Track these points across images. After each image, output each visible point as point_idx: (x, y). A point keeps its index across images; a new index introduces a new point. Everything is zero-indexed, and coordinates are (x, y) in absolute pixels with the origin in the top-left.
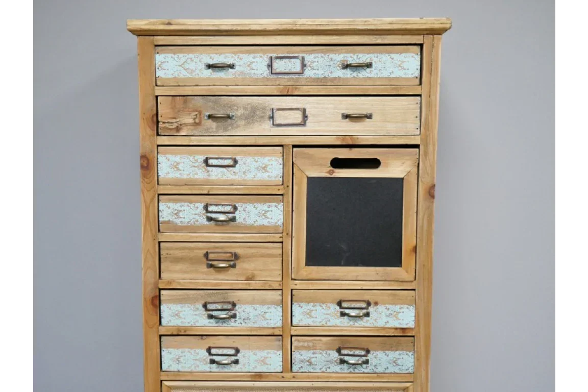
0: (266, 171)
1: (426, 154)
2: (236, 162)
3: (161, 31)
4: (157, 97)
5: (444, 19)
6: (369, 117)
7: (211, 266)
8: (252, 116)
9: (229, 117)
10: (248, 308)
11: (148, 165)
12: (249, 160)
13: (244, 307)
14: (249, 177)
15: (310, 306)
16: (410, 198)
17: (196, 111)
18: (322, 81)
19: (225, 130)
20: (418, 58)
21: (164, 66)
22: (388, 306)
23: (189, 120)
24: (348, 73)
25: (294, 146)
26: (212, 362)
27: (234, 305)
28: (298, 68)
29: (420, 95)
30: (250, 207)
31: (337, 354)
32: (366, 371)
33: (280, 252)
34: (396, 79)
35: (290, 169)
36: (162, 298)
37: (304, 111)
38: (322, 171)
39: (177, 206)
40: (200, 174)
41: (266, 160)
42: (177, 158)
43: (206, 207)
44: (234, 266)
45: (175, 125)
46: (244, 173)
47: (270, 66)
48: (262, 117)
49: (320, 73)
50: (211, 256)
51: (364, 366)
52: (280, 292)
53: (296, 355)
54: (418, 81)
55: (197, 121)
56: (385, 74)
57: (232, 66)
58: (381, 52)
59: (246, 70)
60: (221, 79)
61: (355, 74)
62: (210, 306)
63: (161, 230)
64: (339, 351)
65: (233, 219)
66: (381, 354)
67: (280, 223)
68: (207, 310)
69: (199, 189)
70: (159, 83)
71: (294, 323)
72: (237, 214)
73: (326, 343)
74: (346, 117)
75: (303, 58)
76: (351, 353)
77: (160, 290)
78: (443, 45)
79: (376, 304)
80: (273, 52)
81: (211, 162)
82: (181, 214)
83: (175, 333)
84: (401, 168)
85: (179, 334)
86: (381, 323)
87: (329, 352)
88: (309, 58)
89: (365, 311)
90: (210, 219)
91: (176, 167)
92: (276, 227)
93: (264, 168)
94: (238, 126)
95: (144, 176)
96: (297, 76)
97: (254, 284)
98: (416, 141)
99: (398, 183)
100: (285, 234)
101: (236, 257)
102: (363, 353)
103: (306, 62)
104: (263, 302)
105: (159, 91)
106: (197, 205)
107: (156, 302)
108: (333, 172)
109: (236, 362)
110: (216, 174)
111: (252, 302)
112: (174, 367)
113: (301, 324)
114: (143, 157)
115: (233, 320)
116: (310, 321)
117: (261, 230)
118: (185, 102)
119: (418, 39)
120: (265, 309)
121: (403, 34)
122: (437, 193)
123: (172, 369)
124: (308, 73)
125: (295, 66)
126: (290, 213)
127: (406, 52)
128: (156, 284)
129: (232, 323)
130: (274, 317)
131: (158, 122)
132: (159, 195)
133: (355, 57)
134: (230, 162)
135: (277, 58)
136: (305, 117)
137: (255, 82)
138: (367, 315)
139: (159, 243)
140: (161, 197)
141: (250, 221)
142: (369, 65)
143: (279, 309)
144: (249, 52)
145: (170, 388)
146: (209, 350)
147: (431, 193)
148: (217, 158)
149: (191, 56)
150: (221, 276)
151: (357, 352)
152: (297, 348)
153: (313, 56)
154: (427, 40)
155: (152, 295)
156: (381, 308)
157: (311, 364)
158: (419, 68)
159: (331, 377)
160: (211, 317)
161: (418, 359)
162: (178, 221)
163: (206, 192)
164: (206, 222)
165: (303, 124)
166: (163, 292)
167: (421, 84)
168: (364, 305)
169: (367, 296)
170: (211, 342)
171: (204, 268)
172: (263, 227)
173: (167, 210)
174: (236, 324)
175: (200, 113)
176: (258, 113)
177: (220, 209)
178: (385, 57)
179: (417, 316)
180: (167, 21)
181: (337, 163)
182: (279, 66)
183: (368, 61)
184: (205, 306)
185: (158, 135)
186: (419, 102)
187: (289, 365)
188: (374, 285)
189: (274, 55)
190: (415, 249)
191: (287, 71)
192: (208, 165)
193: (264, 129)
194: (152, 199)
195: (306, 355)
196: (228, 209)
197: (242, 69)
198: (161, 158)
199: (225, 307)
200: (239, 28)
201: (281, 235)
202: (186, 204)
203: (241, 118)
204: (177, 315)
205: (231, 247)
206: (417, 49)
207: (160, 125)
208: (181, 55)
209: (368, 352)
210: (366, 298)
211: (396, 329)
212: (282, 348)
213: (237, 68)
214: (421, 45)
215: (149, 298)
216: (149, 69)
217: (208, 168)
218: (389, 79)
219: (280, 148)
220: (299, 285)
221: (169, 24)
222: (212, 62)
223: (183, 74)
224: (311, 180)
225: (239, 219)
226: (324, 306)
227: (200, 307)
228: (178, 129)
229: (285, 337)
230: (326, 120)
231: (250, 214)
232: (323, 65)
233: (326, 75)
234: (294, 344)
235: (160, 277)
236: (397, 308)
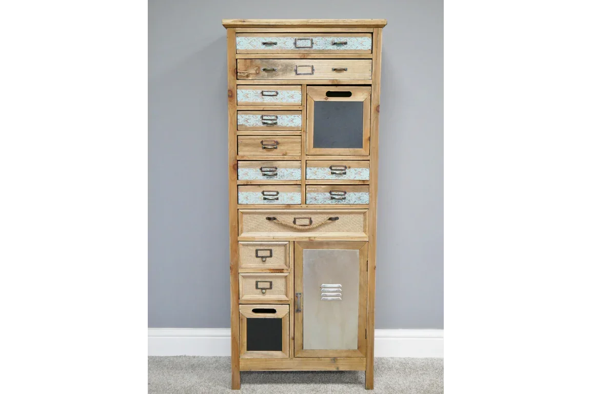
0: (293, 98)
1: (375, 90)
2: (277, 93)
3: (240, 25)
4: (237, 59)
5: (383, 20)
6: (345, 70)
7: (265, 148)
8: (286, 69)
9: (274, 70)
10: (283, 170)
11: (232, 95)
12: (284, 92)
13: (282, 169)
14: (284, 101)
15: (316, 169)
16: (367, 112)
17: (257, 67)
18: (323, 51)
19: (272, 76)
20: (371, 40)
21: (241, 43)
22: (356, 169)
23: (253, 71)
24: (335, 47)
25: (307, 85)
26: (265, 199)
27: (276, 168)
28: (309, 45)
29: (372, 59)
30: (284, 117)
31: (329, 194)
32: (344, 203)
33: (300, 140)
34: (359, 50)
35: (305, 97)
36: (239, 165)
37: (313, 67)
38: (322, 98)
39: (247, 117)
40: (259, 100)
41: (293, 92)
42: (247, 91)
43: (262, 117)
44: (276, 148)
45: (246, 74)
46: (282, 99)
47: (295, 44)
48: (291, 70)
49: (321, 48)
50: (264, 143)
51: (344, 200)
52: (300, 162)
53: (308, 195)
54: (370, 52)
55: (257, 72)
56: (354, 48)
57: (275, 44)
58: (352, 37)
59: (283, 45)
60: (270, 50)
61: (338, 48)
62: (263, 169)
63: (239, 129)
64: (330, 192)
65: (276, 123)
66: (352, 194)
67: (300, 125)
68: (262, 171)
69: (258, 108)
70: (238, 52)
71: (307, 178)
72: (278, 121)
73: (324, 189)
74: (335, 70)
75: (312, 40)
76: (337, 194)
77: (238, 161)
78: (383, 33)
79: (350, 167)
80: (297, 36)
81: (264, 93)
82: (249, 121)
83: (246, 184)
84: (362, 97)
85: (248, 184)
86: (352, 178)
87: (325, 193)
88: (315, 40)
89: (344, 171)
90: (264, 123)
91: (246, 96)
92: (298, 127)
93: (292, 97)
94: (278, 75)
95: (230, 101)
96: (309, 49)
97: (286, 158)
98: (370, 83)
99: (360, 104)
100: (302, 131)
101: (277, 143)
102: (343, 193)
103: (314, 42)
104: (291, 167)
105: (238, 57)
106: (257, 116)
107: (236, 167)
108: (327, 99)
109: (277, 199)
110: (267, 100)
111: (285, 167)
112: (245, 202)
113: (311, 179)
114: (229, 91)
115: (276, 176)
116: (315, 177)
117: (291, 129)
118: (251, 62)
119: (371, 30)
120: (292, 170)
121: (362, 27)
122: (380, 110)
123: (243, 203)
124: (315, 47)
125: (308, 44)
126: (305, 119)
127: (364, 36)
128: (236, 158)
129: (275, 178)
130: (297, 175)
131: (237, 72)
132: (238, 111)
133: (338, 39)
134: (274, 93)
135: (299, 39)
136: (313, 70)
137: (287, 52)
138: (345, 173)
139: (238, 136)
140: (238, 112)
141: (285, 124)
142: (346, 43)
143: (300, 170)
144: (284, 36)
145: (242, 213)
146: (263, 193)
147: (377, 110)
148: (268, 92)
149: (254, 38)
150: (269, 153)
151: (340, 193)
152: (309, 191)
153: (317, 38)
154: (375, 30)
155: (234, 164)
156: (352, 170)
157: (316, 200)
158: (371, 45)
159: (326, 207)
160: (265, 175)
161: (371, 197)
162: (247, 124)
163: (262, 109)
164: (261, 125)
165: (312, 73)
166: (239, 162)
167: (372, 53)
168: (343, 168)
169: (345, 163)
170: (265, 188)
171: (261, 149)
172: (291, 127)
173: (242, 119)
174: (277, 179)
175: (259, 68)
176: (289, 68)
177: (269, 118)
178: (354, 39)
179: (370, 174)
180: (243, 20)
181: (329, 94)
182: (300, 43)
183: (345, 41)
184: (261, 169)
185: (237, 79)
186: (371, 62)
187: (305, 201)
188: (348, 158)
189: (298, 38)
190: (369, 139)
191: (304, 46)
192: (263, 95)
193: (291, 76)
194: (234, 114)
195: (314, 195)
196: (273, 118)
197: (281, 45)
198: (239, 91)
199: (272, 170)
200: (279, 24)
201: (300, 132)
202: (251, 115)
203: (280, 70)
204: (247, 174)
205: (275, 138)
206: (370, 35)
207: (238, 74)
208: (249, 38)
209: (345, 193)
210: (344, 165)
211: (360, 181)
212: (301, 191)
213: (278, 44)
214: (372, 33)
215: (232, 165)
216: (234, 44)
217: (263, 97)
218: (355, 50)
219: (300, 86)
220: (310, 158)
221: (244, 22)
222: (265, 41)
223: (250, 48)
224: (316, 103)
225: (279, 124)
226: (323, 169)
227: (259, 170)
228: (247, 76)
229: (302, 185)
230: (324, 72)
231: (284, 120)
232: (322, 43)
233: (324, 48)
234: (307, 189)
235: (238, 154)
236: (360, 170)
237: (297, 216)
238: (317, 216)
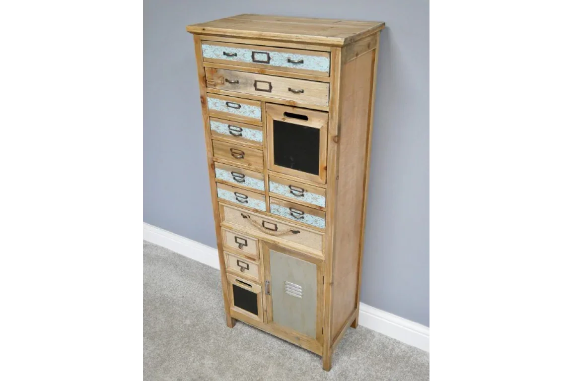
0: (254, 114)
1: (332, 117)
2: (240, 106)
4: (204, 67)
6: (303, 92)
7: (234, 155)
8: (246, 83)
9: (238, 83)
10: (250, 179)
11: (204, 102)
12: (246, 106)
13: (248, 178)
14: (246, 115)
15: (277, 184)
16: (324, 142)
17: (221, 77)
18: (279, 68)
19: (235, 89)
20: (328, 60)
21: (206, 51)
22: (313, 194)
23: (219, 81)
24: (291, 65)
25: (266, 102)
26: (237, 199)
27: (244, 176)
28: (266, 60)
29: (329, 83)
30: (248, 130)
32: (303, 222)
33: (262, 155)
34: (316, 71)
35: (265, 115)
36: (215, 166)
37: (270, 84)
38: (280, 118)
39: (217, 124)
40: (225, 110)
41: (253, 108)
42: (215, 100)
43: (229, 127)
44: (243, 158)
45: (214, 83)
46: (244, 112)
47: (253, 56)
48: (251, 84)
49: (277, 64)
50: (234, 151)
51: (302, 219)
52: (263, 175)
53: (271, 206)
54: (328, 75)
55: (222, 82)
56: (310, 68)
57: (236, 55)
58: (308, 55)
59: (242, 58)
60: (231, 61)
61: (294, 66)
63: (212, 134)
64: (290, 209)
65: (241, 135)
66: (309, 216)
67: (261, 141)
68: (233, 175)
69: (226, 117)
70: (205, 60)
71: (270, 190)
72: (242, 133)
73: (285, 204)
74: (290, 90)
75: (268, 54)
76: (296, 211)
77: (214, 162)
79: (307, 191)
80: (254, 48)
81: (229, 104)
82: (219, 128)
84: (318, 123)
85: (223, 182)
86: (309, 201)
87: (286, 208)
88: (271, 54)
89: (301, 193)
91: (215, 104)
93: (253, 112)
94: (240, 88)
95: (203, 107)
96: (266, 64)
97: (251, 168)
98: (327, 110)
99: (315, 132)
100: (264, 147)
101: (244, 153)
102: (301, 213)
103: (270, 56)
104: (256, 178)
105: (205, 65)
106: (225, 124)
107: (213, 166)
108: (285, 119)
109: (247, 202)
110: (232, 111)
111: (251, 176)
113: (273, 192)
114: (202, 97)
115: (244, 182)
116: (277, 192)
117: (253, 142)
118: (217, 71)
119: (328, 49)
120: (257, 180)
123: (222, 198)
124: (272, 63)
125: (265, 58)
126: (265, 136)
127: (322, 55)
128: (212, 159)
130: (260, 186)
131: (206, 81)
132: (210, 117)
133: (294, 56)
134: (237, 106)
135: (256, 52)
136: (271, 87)
138: (303, 196)
139: (212, 140)
141: (248, 137)
142: (302, 62)
143: (263, 182)
144: (243, 48)
145: (221, 205)
146: (235, 194)
147: (334, 140)
148: (232, 103)
149: (217, 47)
150: (236, 160)
151: (299, 212)
152: (272, 202)
153: (273, 53)
154: (332, 50)
156: (309, 194)
157: (278, 211)
158: (329, 66)
159: (287, 220)
160: (235, 179)
161: (327, 223)
162: (218, 131)
163: (228, 119)
164: (229, 134)
165: (270, 90)
167: (330, 76)
168: (301, 190)
170: (236, 190)
171: (231, 156)
173: (214, 125)
174: (245, 185)
175: (223, 78)
176: (248, 82)
177: (235, 128)
178: (310, 57)
179: (326, 202)
181: (287, 115)
182: (258, 57)
183: (301, 59)
184: (233, 173)
185: (206, 86)
186: (328, 87)
187: (269, 209)
188: (306, 182)
190: (326, 168)
191: (261, 60)
192: (228, 106)
193: (251, 91)
194: (207, 118)
195: (276, 207)
196: (238, 129)
197: (240, 57)
198: (209, 99)
199: (240, 176)
201: (262, 147)
202: (221, 123)
203: (242, 83)
204: (222, 174)
205: (241, 148)
206: (328, 55)
207: (207, 82)
208: (212, 46)
209: (303, 213)
210: (303, 187)
211: (317, 206)
212: (266, 201)
213: (238, 56)
214: (330, 53)
215: (210, 163)
216: (199, 52)
217: (229, 108)
218: (312, 71)
219: (260, 102)
220: (271, 173)
221: (204, 30)
222: (226, 52)
223: (214, 57)
224: (275, 122)
225: (244, 136)
226: (283, 186)
227: (231, 174)
228: (215, 85)
229: (266, 195)
230: (281, 92)
231: (248, 133)
232: (279, 59)
233: (280, 65)
234: (271, 200)
235: (214, 156)
236: (317, 196)
237: (265, 220)
238: (281, 225)
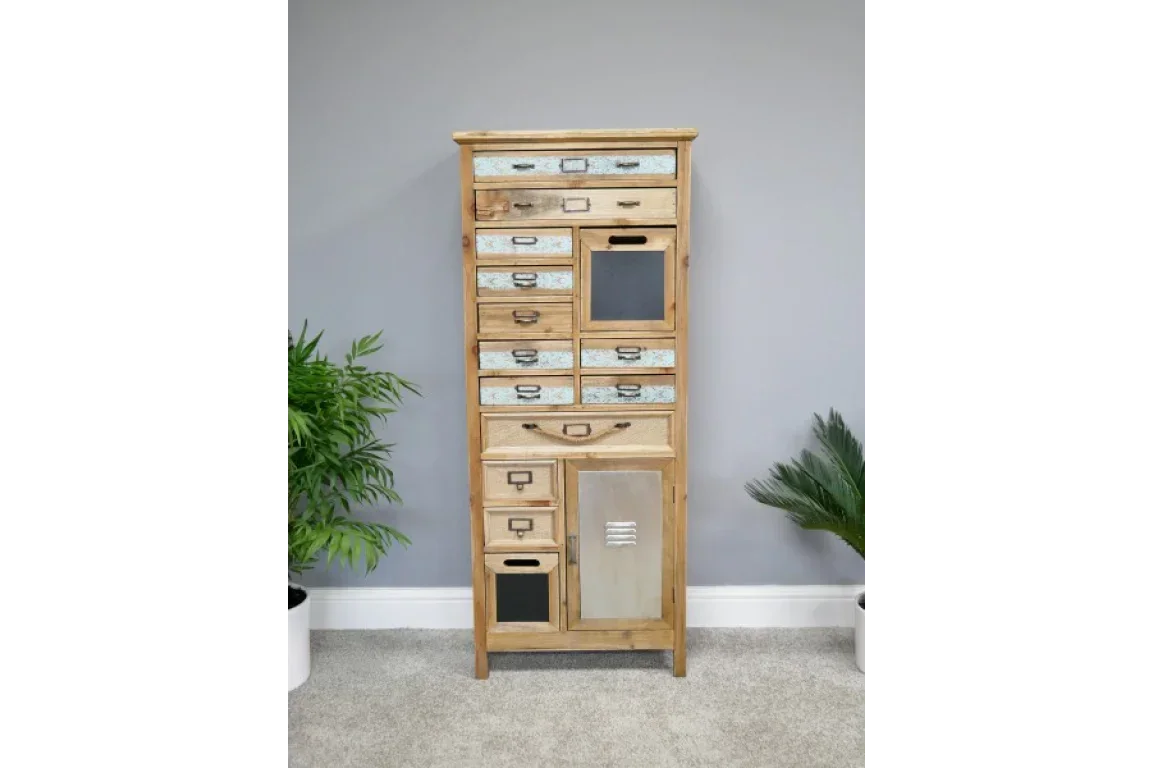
0: (560, 247)
1: (681, 232)
2: (536, 240)
3: (478, 140)
4: (475, 191)
5: (692, 129)
6: (637, 204)
7: (518, 322)
8: (548, 205)
9: (530, 206)
10: (546, 354)
11: (468, 244)
12: (546, 238)
13: (544, 353)
14: (547, 252)
15: (595, 352)
16: (670, 267)
17: (505, 201)
18: (603, 177)
19: (528, 215)
20: (673, 159)
21: (480, 167)
22: (655, 351)
23: (500, 208)
24: (621, 171)
25: (581, 228)
26: (520, 397)
27: (536, 352)
28: (583, 168)
29: (676, 187)
30: (547, 275)
31: (616, 390)
32: (638, 402)
33: (571, 310)
34: (658, 174)
35: (578, 246)
36: (480, 348)
37: (588, 200)
38: (603, 246)
39: (492, 275)
40: (509, 250)
41: (559, 239)
42: (491, 238)
43: (514, 276)
44: (535, 322)
45: (489, 213)
46: (543, 248)
47: (562, 166)
48: (556, 205)
49: (600, 171)
50: (518, 314)
51: (637, 398)
52: (571, 341)
53: (584, 391)
54: (674, 176)
55: (506, 209)
56: (649, 171)
57: (532, 167)
58: (645, 155)
59: (543, 169)
60: (524, 176)
61: (626, 171)
62: (517, 353)
63: (479, 294)
64: (617, 386)
65: (534, 285)
66: (649, 389)
67: (571, 287)
68: (515, 356)
69: (508, 262)
70: (476, 180)
71: (583, 365)
72: (537, 281)
73: (607, 381)
74: (621, 204)
75: (587, 160)
76: (627, 388)
77: (479, 341)
78: (692, 149)
79: (645, 349)
80: (564, 155)
81: (517, 240)
82: (494, 282)
83: (491, 375)
84: (662, 244)
85: (493, 375)
86: (649, 365)
87: (610, 388)
88: (591, 160)
89: (637, 355)
90: (517, 285)
91: (490, 245)
92: (567, 290)
93: (558, 245)
94: (537, 213)
95: (466, 252)
96: (582, 173)
97: (551, 335)
98: (674, 223)
99: (660, 255)
100: (574, 296)
101: (537, 314)
102: (636, 388)
103: (589, 163)
104: (558, 350)
105: (477, 187)
106: (507, 274)
107: (476, 351)
108: (611, 247)
109: (538, 397)
110: (521, 250)
111: (550, 350)
112: (490, 402)
113: (588, 366)
114: (465, 237)
115: (535, 364)
116: (594, 364)
117: (557, 293)
118: (496, 194)
119: (674, 144)
120: (560, 355)
121: (661, 141)
122: (690, 262)
123: (488, 403)
124: (591, 171)
125: (581, 165)
126: (579, 279)
127: (667, 154)
128: (476, 337)
130: (566, 361)
131: (476, 210)
132: (477, 267)
133: (626, 158)
134: (531, 240)
135: (567, 160)
136: (589, 205)
137: (551, 178)
138: (639, 358)
139: (478, 304)
141: (547, 286)
142: (637, 165)
143: (571, 354)
144: (545, 156)
145: (487, 418)
146: (517, 388)
147: (686, 262)
148: (522, 238)
149: (502, 159)
150: (526, 329)
151: (632, 388)
152: (585, 385)
153: (594, 158)
154: (680, 145)
155: (473, 345)
156: (649, 352)
157: (596, 397)
158: (675, 166)
159: (612, 408)
160: (519, 361)
161: (678, 392)
162: (492, 287)
163: (513, 264)
164: (513, 287)
165: (587, 210)
166: (481, 343)
167: (676, 178)
168: (636, 350)
169: (638, 343)
170: (518, 381)
171: (512, 324)
172: (557, 290)
173: (484, 279)
174: (538, 367)
175: (508, 203)
176: (553, 202)
177: (524, 277)
178: (649, 158)
179: (677, 359)
181: (614, 240)
182: (569, 166)
183: (635, 161)
184: (514, 353)
185: (476, 220)
186: (675, 192)
187: (579, 399)
188: (643, 335)
189: (565, 157)
190: (674, 306)
191: (574, 169)
192: (515, 243)
193: (556, 215)
194: (472, 270)
195: (592, 390)
196: (530, 277)
197: (540, 168)
198: (479, 238)
199: (529, 353)
200: (537, 137)
201: (571, 297)
202: (498, 274)
203: (539, 206)
204: (492, 361)
205: (533, 307)
206: (673, 152)
207: (478, 212)
208: (493, 158)
209: (640, 387)
210: (637, 345)
211: (661, 368)
212: (574, 385)
213: (536, 167)
214: (676, 149)
215: (470, 348)
216: (469, 169)
217: (515, 245)
218: (652, 174)
219: (570, 229)
220: (586, 335)
221: (485, 134)
222: (517, 164)
223: (495, 173)
225: (539, 285)
226: (605, 352)
227: (510, 354)
228: (491, 215)
229: (575, 376)
230: (604, 207)
231: (547, 280)
232: (602, 164)
233: (604, 172)
234: (583, 382)
235: (478, 331)
236: (661, 352)
237: (567, 422)
238: (597, 421)
